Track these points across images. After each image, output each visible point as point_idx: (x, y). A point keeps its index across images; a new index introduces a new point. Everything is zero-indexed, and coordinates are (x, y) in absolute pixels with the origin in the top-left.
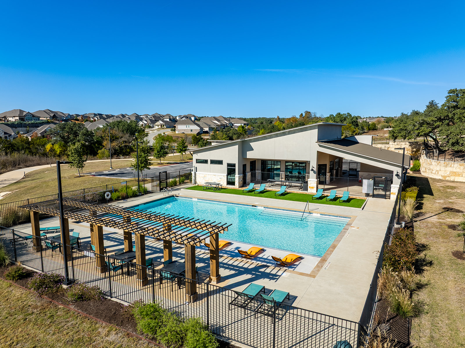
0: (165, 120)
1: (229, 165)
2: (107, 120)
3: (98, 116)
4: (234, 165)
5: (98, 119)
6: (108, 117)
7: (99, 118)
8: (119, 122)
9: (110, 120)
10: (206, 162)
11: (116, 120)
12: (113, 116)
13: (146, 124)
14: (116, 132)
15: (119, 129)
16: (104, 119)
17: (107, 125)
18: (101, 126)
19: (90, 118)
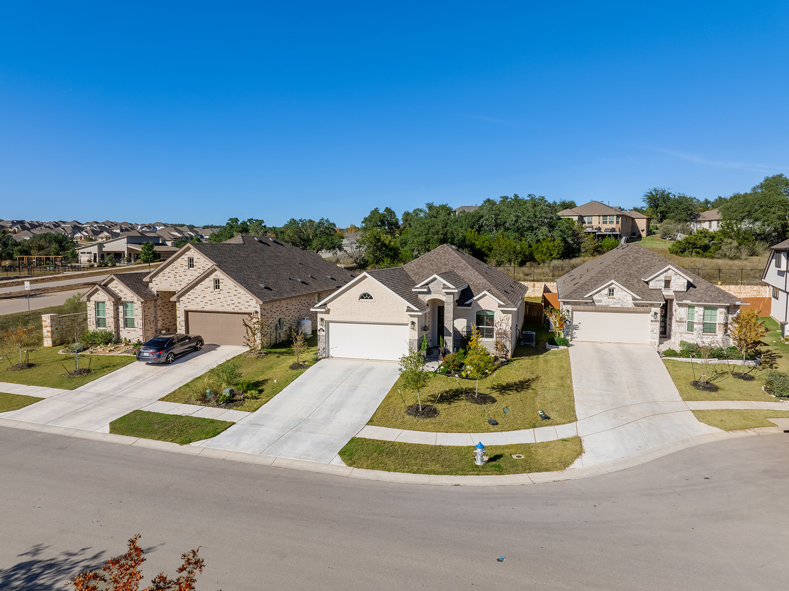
0: (114, 231)
1: (94, 254)
2: (32, 231)
3: (19, 226)
4: (96, 254)
5: (18, 229)
6: (33, 226)
7: (20, 229)
8: (46, 235)
9: (37, 231)
10: (85, 253)
11: (44, 231)
12: (40, 225)
13: (86, 236)
14: (42, 242)
15: (46, 240)
16: (29, 230)
17: (34, 237)
18: (28, 238)
19: (7, 227)
